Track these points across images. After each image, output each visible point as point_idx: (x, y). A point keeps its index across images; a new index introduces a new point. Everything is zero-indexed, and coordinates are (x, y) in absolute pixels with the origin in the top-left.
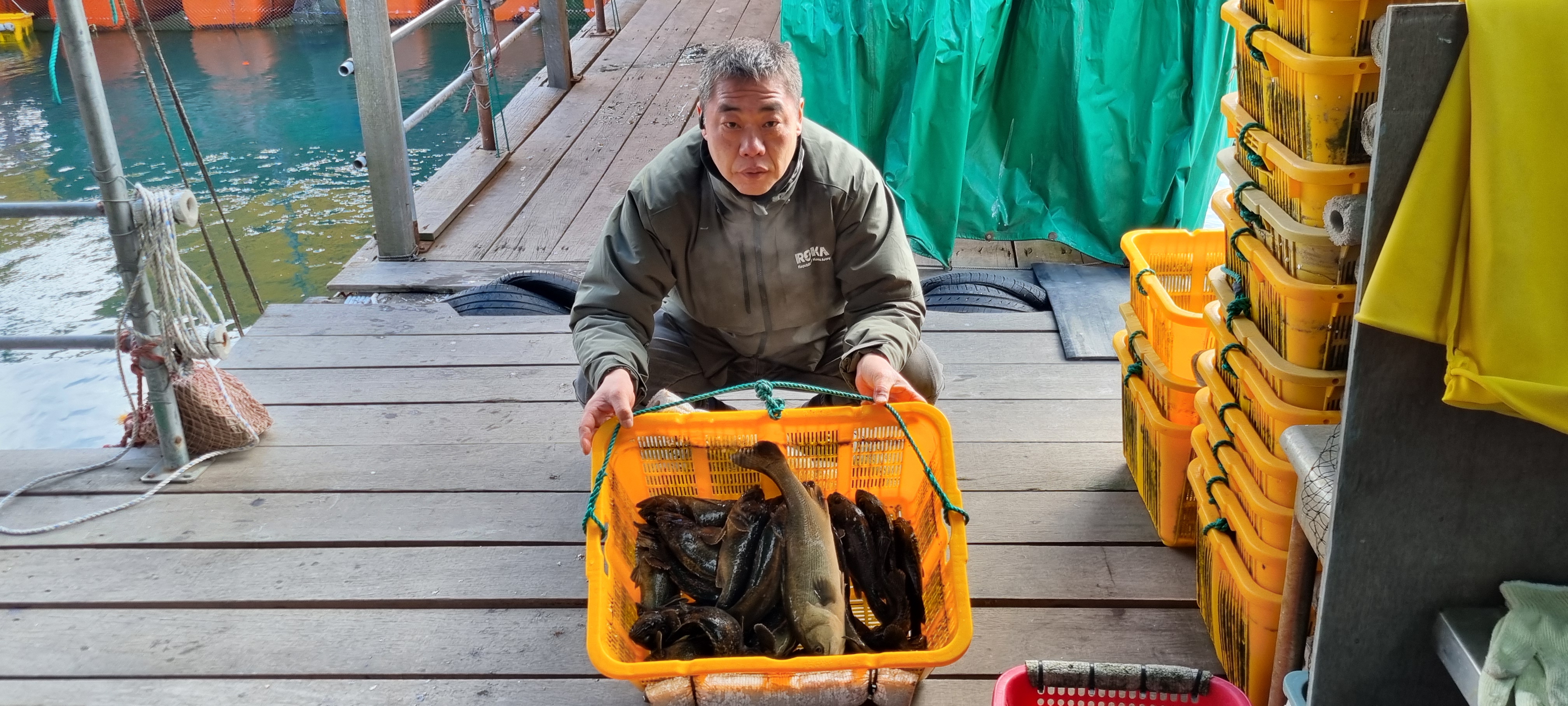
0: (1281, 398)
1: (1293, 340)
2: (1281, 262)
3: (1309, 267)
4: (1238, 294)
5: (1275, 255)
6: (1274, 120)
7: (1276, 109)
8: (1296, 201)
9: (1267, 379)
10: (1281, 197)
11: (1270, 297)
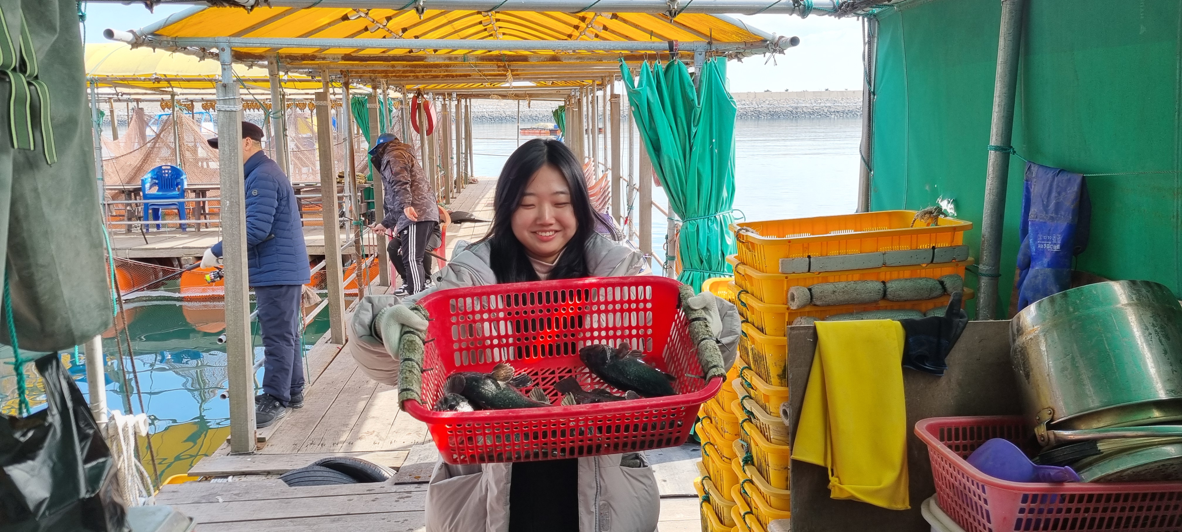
0: (771, 506)
1: (773, 474)
2: (764, 436)
3: (776, 437)
4: (747, 453)
5: (761, 432)
6: (755, 365)
7: (755, 361)
8: (767, 404)
9: (763, 497)
10: (761, 404)
11: (761, 453)
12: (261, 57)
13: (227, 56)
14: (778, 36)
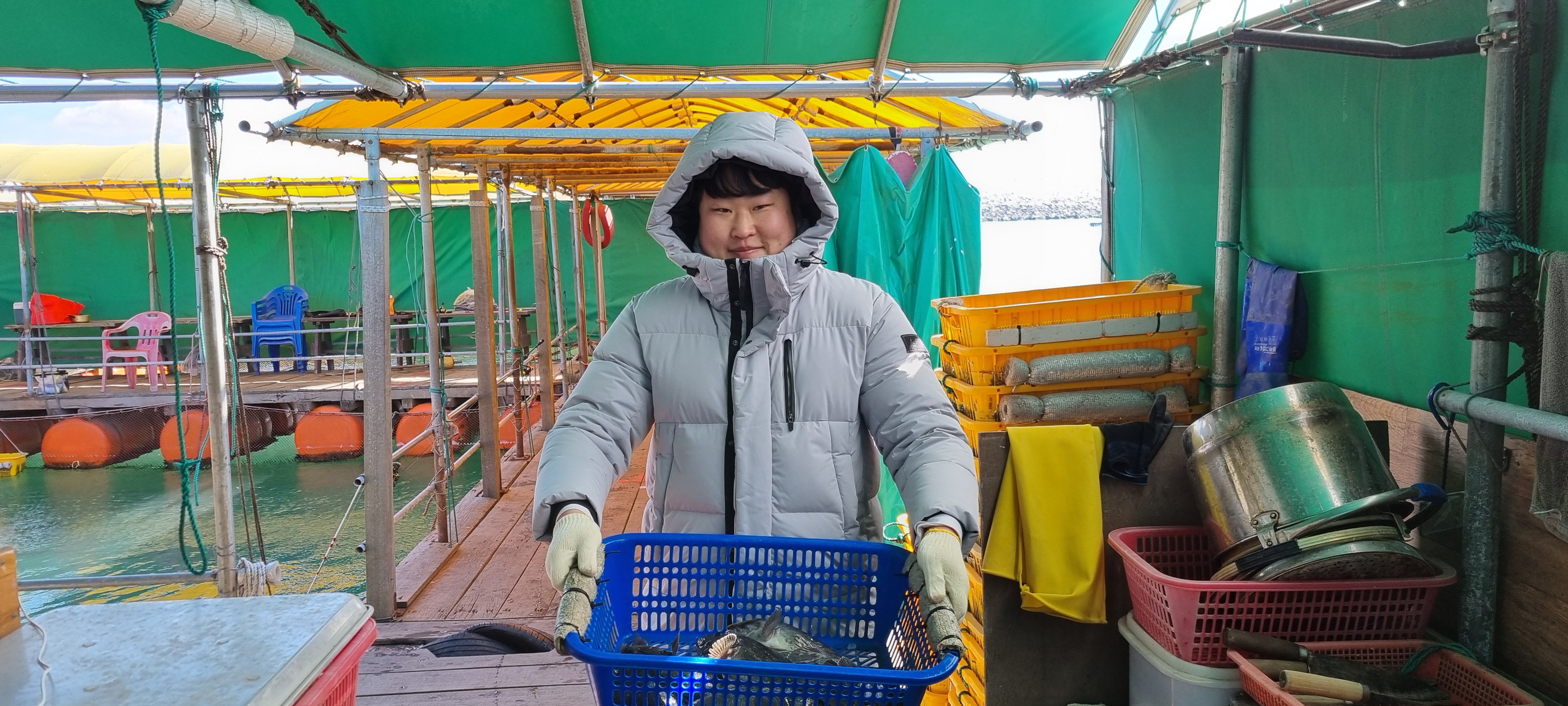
12: (410, 150)
13: (373, 150)
14: (1019, 121)
